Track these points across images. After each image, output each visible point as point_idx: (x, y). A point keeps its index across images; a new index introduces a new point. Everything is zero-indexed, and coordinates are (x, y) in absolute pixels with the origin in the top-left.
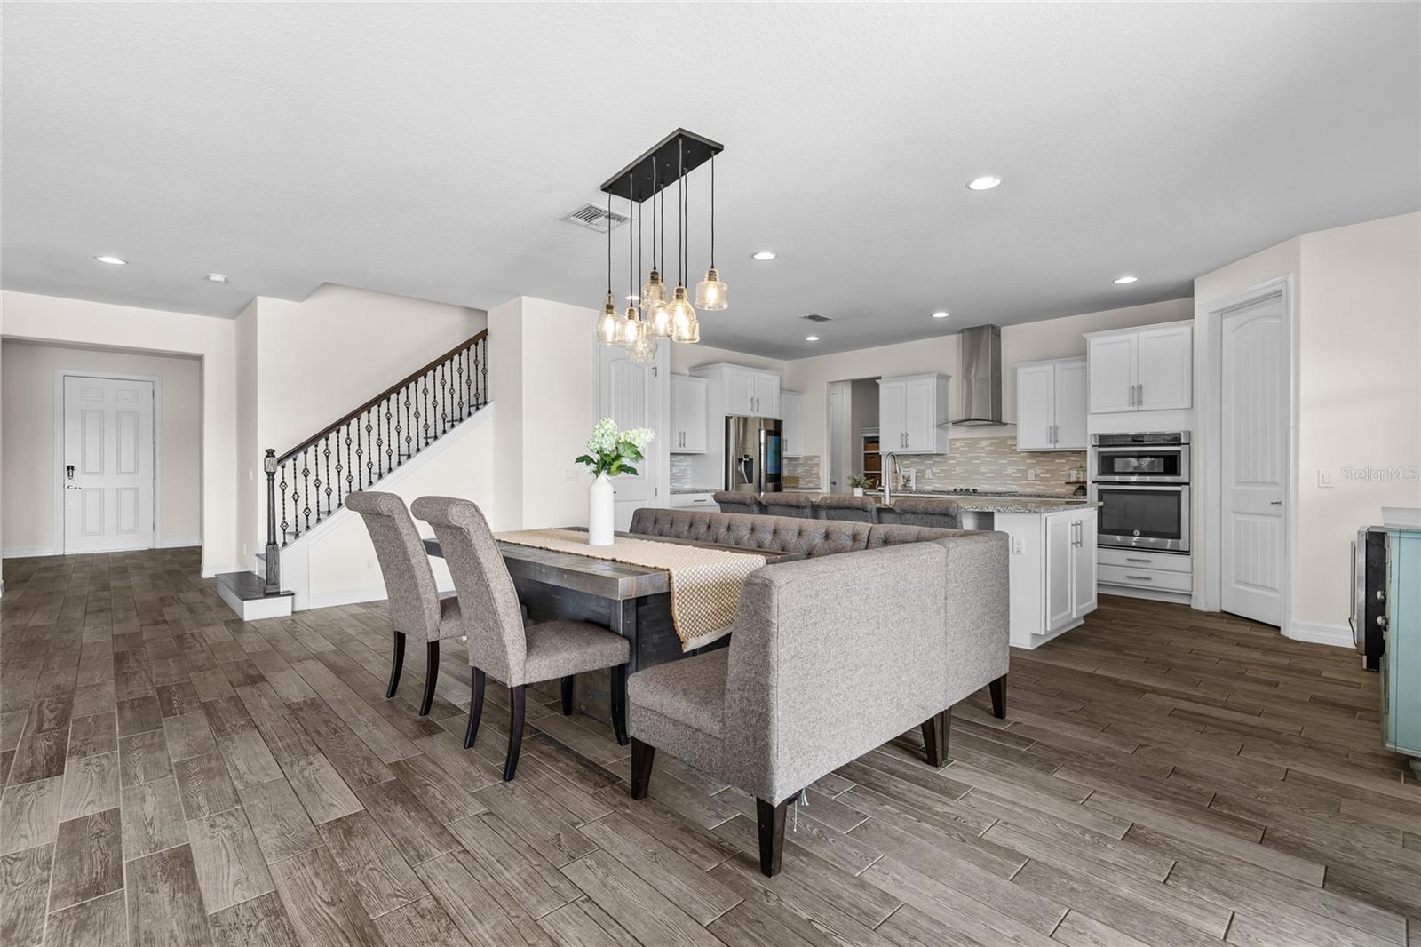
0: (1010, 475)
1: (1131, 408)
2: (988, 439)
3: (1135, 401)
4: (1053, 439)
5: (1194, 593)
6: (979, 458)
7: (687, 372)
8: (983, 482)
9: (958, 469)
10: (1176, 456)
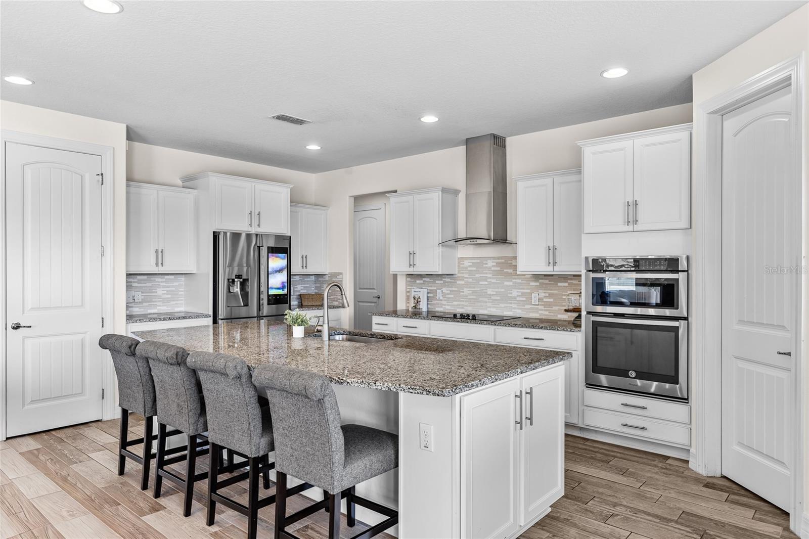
0: (515, 298)
1: (626, 228)
2: (494, 258)
3: (631, 220)
4: (551, 261)
5: (693, 450)
6: (485, 279)
7: (180, 183)
8: (489, 304)
9: (466, 291)
10: (673, 285)
